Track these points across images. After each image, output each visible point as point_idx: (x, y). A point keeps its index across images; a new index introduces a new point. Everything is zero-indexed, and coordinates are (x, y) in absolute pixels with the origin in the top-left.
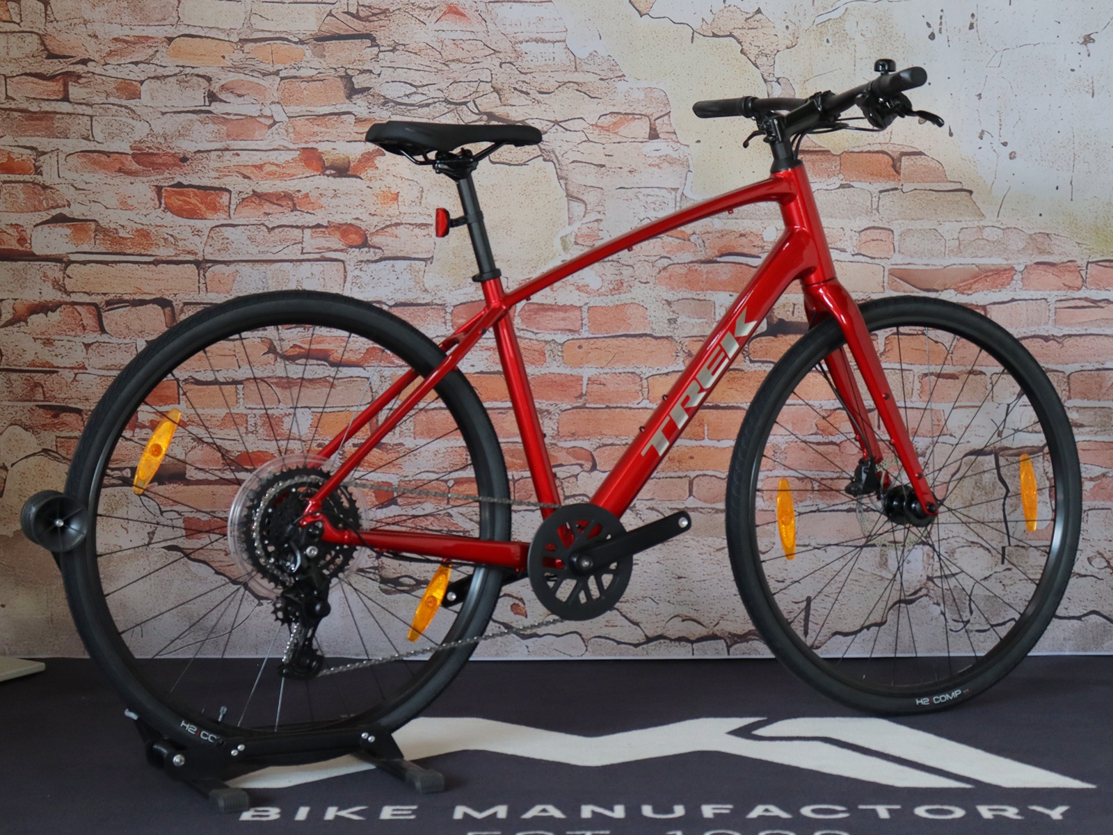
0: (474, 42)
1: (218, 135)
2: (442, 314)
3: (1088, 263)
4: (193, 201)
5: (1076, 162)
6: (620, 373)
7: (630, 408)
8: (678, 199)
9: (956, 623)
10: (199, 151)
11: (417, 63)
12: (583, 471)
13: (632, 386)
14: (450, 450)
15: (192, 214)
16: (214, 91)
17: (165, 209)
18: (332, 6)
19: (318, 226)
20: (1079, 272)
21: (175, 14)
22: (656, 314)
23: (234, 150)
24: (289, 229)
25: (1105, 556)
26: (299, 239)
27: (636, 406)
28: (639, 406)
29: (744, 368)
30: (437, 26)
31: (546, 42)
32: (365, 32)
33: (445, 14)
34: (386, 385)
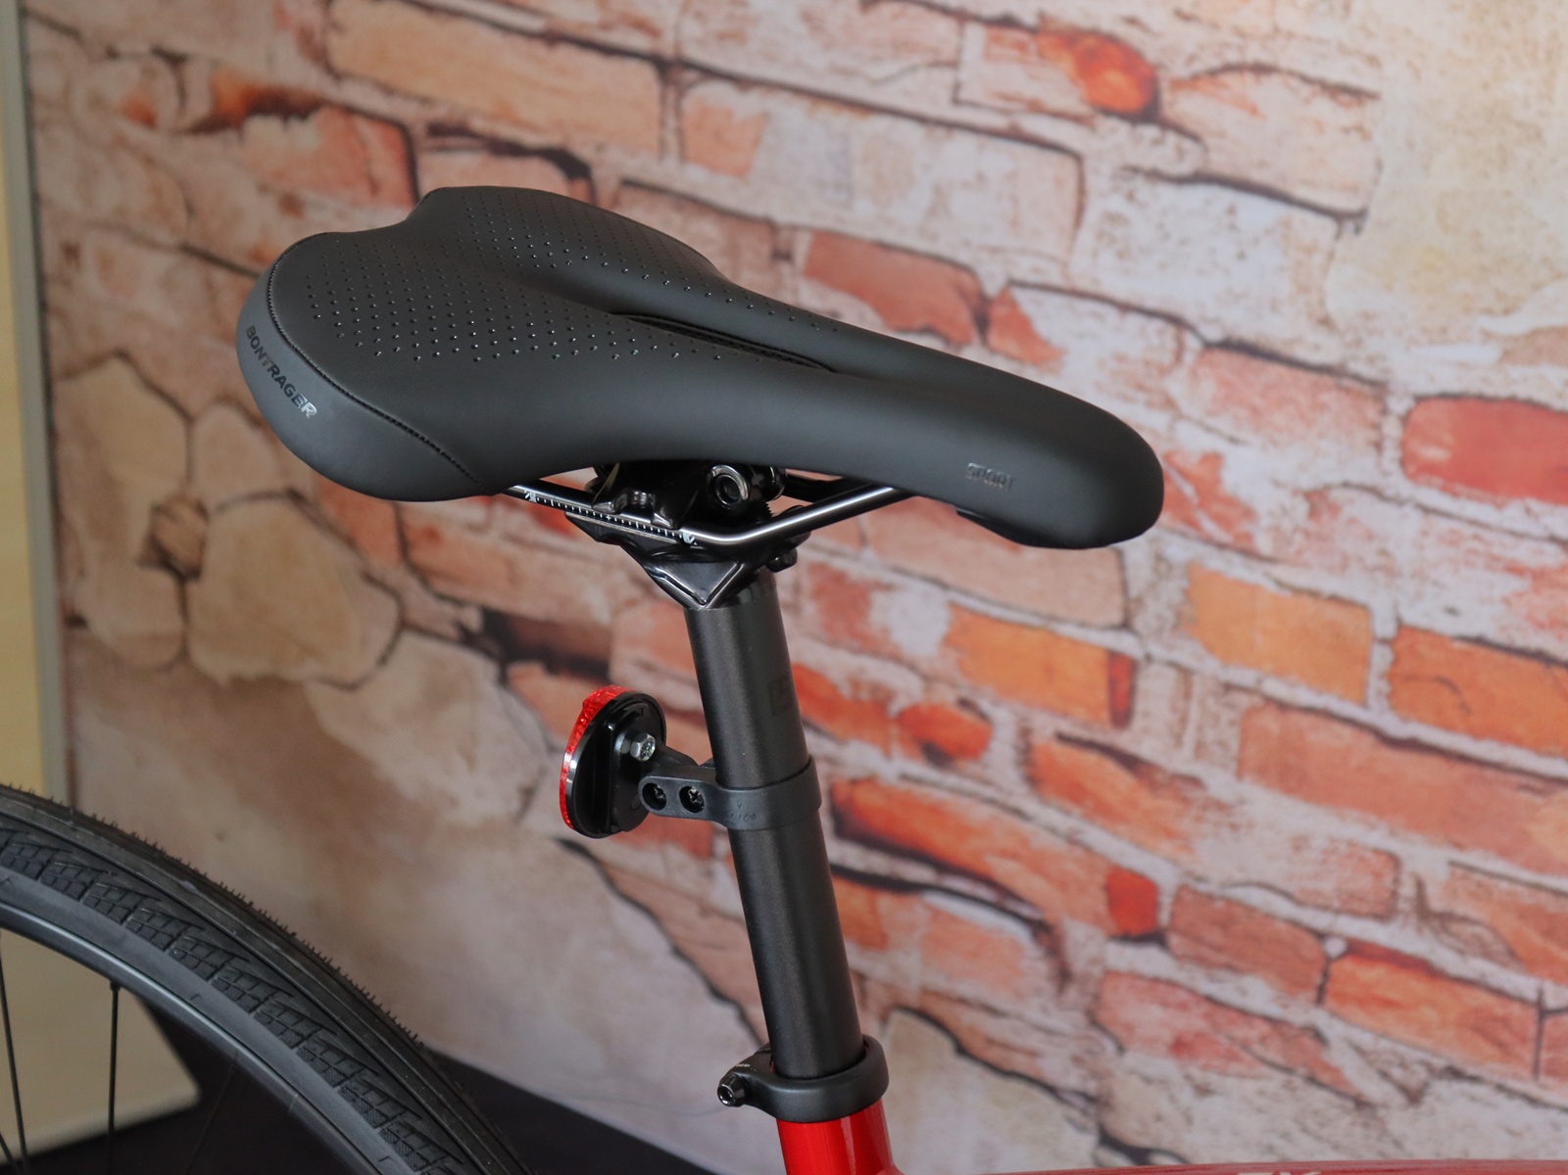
2: (1371, 412)
14: (1343, 848)
19: (1007, 22)
24: (922, 11)
26: (947, 53)
34: (1172, 590)
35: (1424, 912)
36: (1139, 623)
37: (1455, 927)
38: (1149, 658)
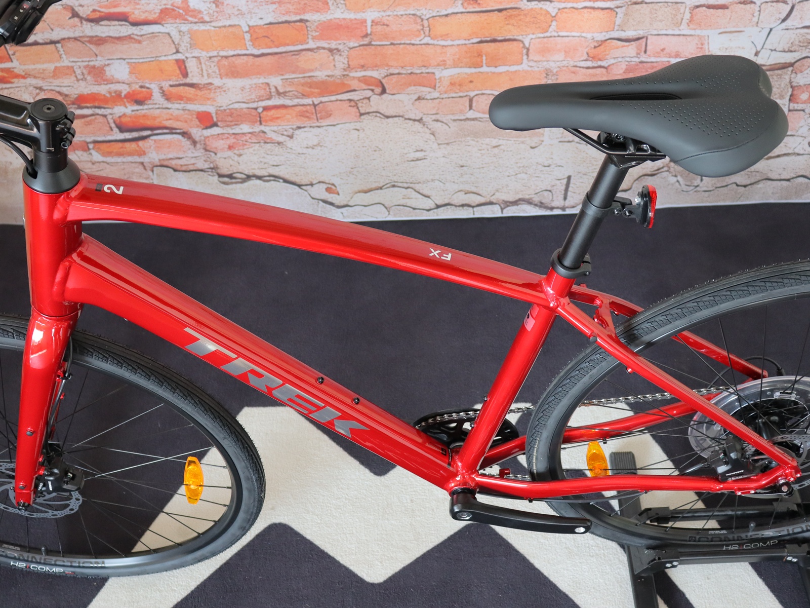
6: (402, 15)
7: (413, 45)
9: (688, 187)
12: (375, 94)
13: (414, 26)
14: (254, 86)
27: (418, 42)
28: (422, 42)
29: (521, 7)
34: (186, 38)
35: (279, 93)
36: (181, 50)
37: (287, 94)
38: (187, 58)
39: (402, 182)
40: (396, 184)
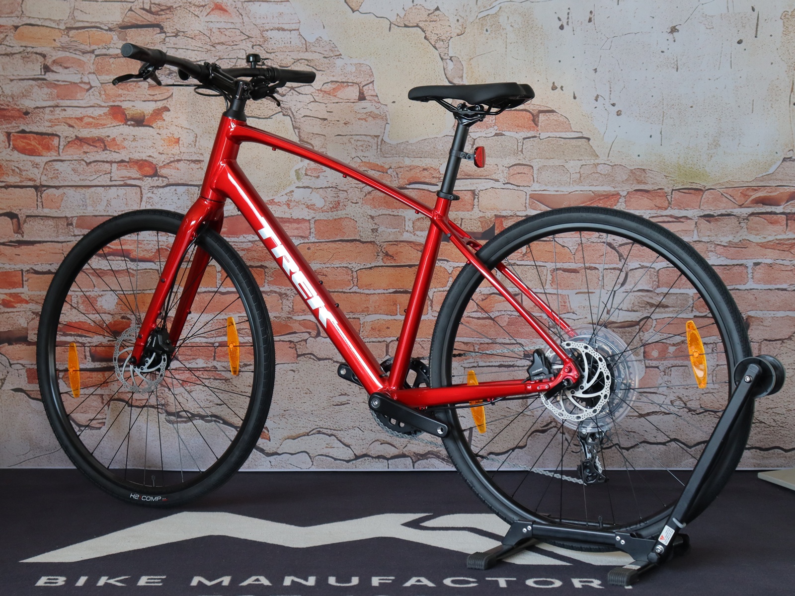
0: (234, 30)
1: (50, 96)
3: (673, 190)
4: (33, 143)
5: (665, 118)
6: (337, 268)
7: (344, 293)
8: (379, 143)
9: (576, 447)
10: (37, 108)
11: (193, 45)
12: (311, 337)
13: (346, 276)
15: (32, 152)
16: (48, 64)
17: (13, 148)
18: (132, 4)
19: (122, 161)
20: (666, 196)
21: (19, 9)
22: (363, 225)
23: (62, 107)
24: (101, 163)
25: (683, 400)
26: (108, 171)
27: (348, 291)
28: (351, 291)
30: (207, 19)
31: (285, 30)
32: (155, 22)
33: (213, 10)
39: (327, 429)
40: (321, 430)
